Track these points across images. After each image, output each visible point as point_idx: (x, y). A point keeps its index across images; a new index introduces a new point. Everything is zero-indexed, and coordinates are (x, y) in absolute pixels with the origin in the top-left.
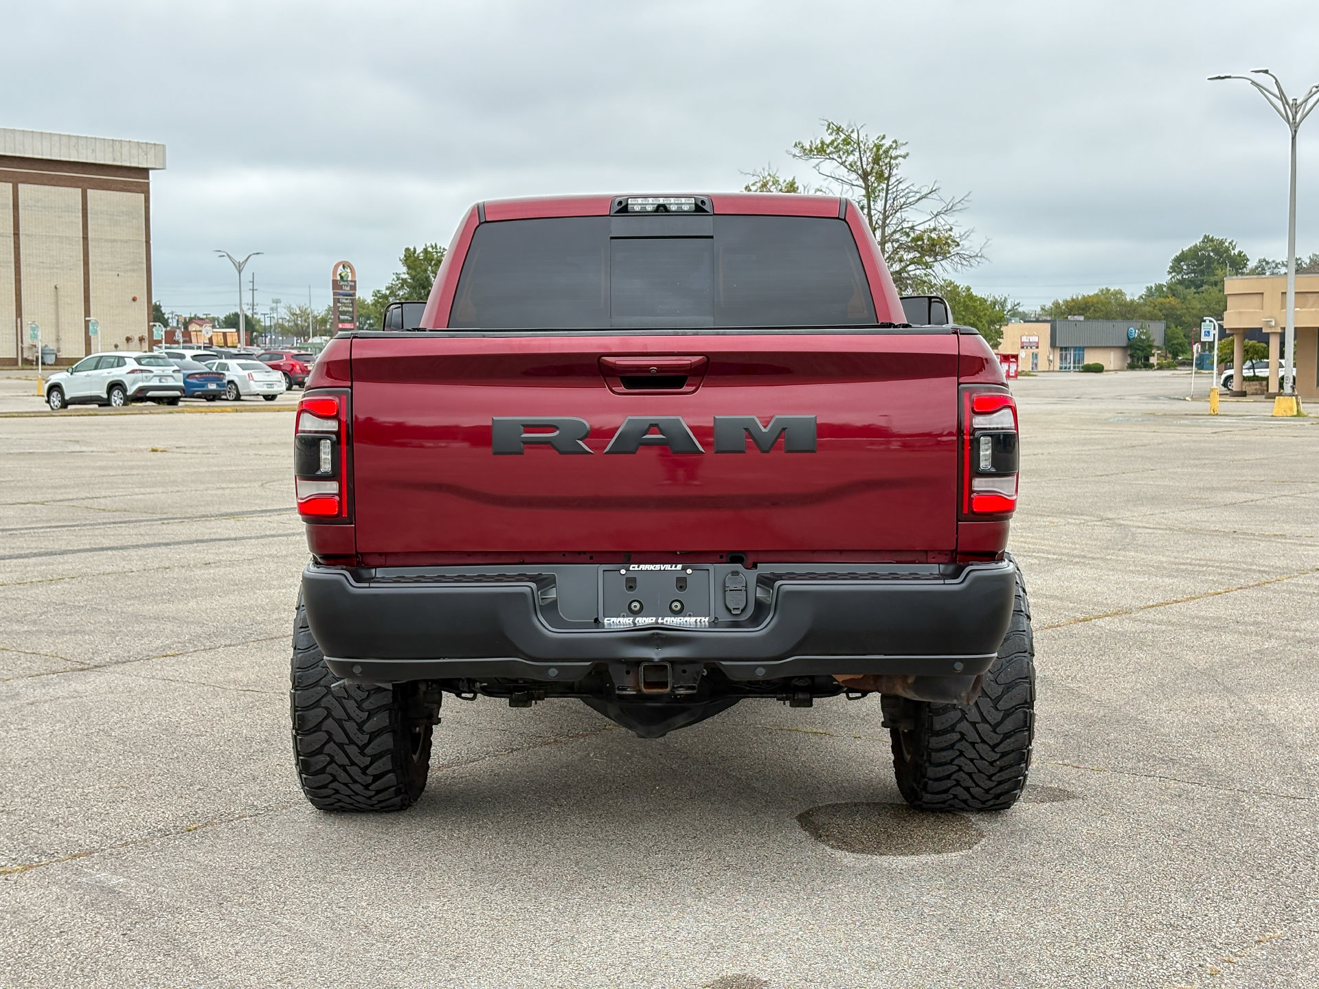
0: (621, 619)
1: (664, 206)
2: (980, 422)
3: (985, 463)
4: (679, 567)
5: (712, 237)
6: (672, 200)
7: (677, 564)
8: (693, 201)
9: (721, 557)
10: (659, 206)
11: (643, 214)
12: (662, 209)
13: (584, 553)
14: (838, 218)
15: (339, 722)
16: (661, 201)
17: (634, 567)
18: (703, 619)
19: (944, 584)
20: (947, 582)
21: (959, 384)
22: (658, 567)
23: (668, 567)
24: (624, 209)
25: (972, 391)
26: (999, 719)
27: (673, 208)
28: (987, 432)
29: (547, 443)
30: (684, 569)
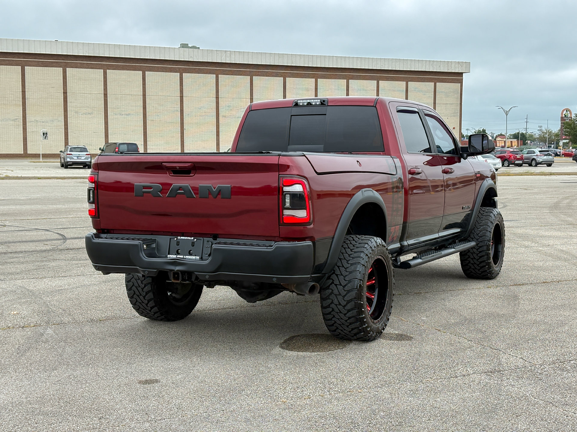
0: (173, 256)
1: (309, 103)
2: (286, 189)
3: (288, 205)
4: (193, 238)
5: (326, 115)
6: (313, 101)
7: (192, 237)
8: (319, 101)
9: (211, 236)
10: (308, 103)
11: (303, 106)
12: (309, 104)
13: (170, 232)
14: (373, 106)
15: (136, 287)
16: (309, 101)
17: (179, 238)
18: (197, 257)
19: (267, 249)
20: (268, 248)
21: (279, 175)
22: (186, 238)
23: (189, 238)
24: (297, 105)
25: (283, 177)
26: (345, 304)
27: (314, 104)
28: (288, 193)
29: (149, 192)
30: (194, 239)
